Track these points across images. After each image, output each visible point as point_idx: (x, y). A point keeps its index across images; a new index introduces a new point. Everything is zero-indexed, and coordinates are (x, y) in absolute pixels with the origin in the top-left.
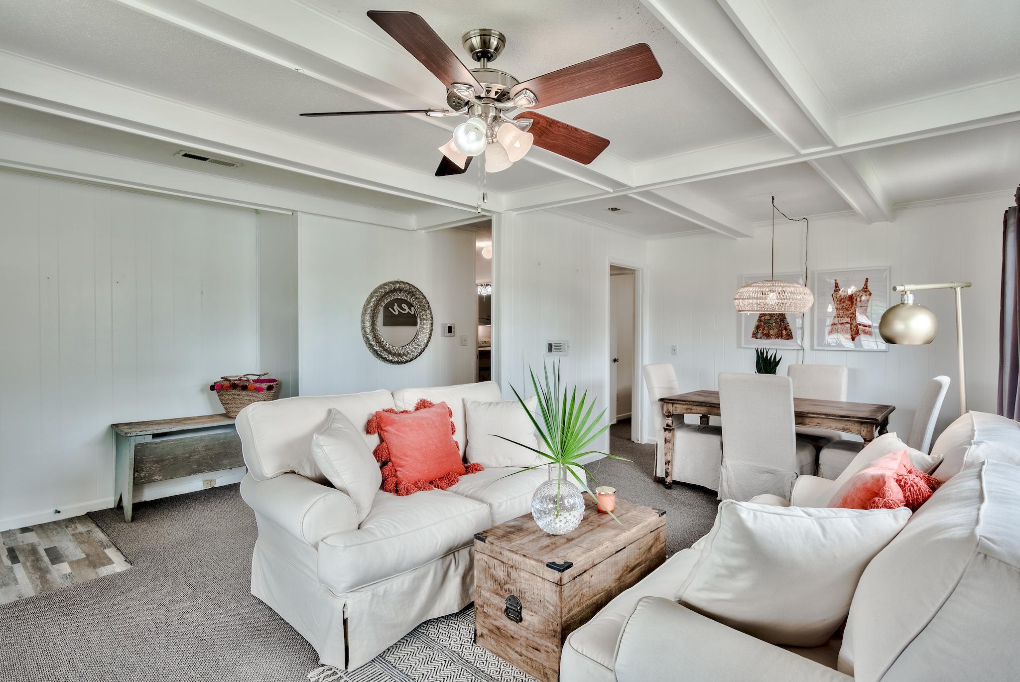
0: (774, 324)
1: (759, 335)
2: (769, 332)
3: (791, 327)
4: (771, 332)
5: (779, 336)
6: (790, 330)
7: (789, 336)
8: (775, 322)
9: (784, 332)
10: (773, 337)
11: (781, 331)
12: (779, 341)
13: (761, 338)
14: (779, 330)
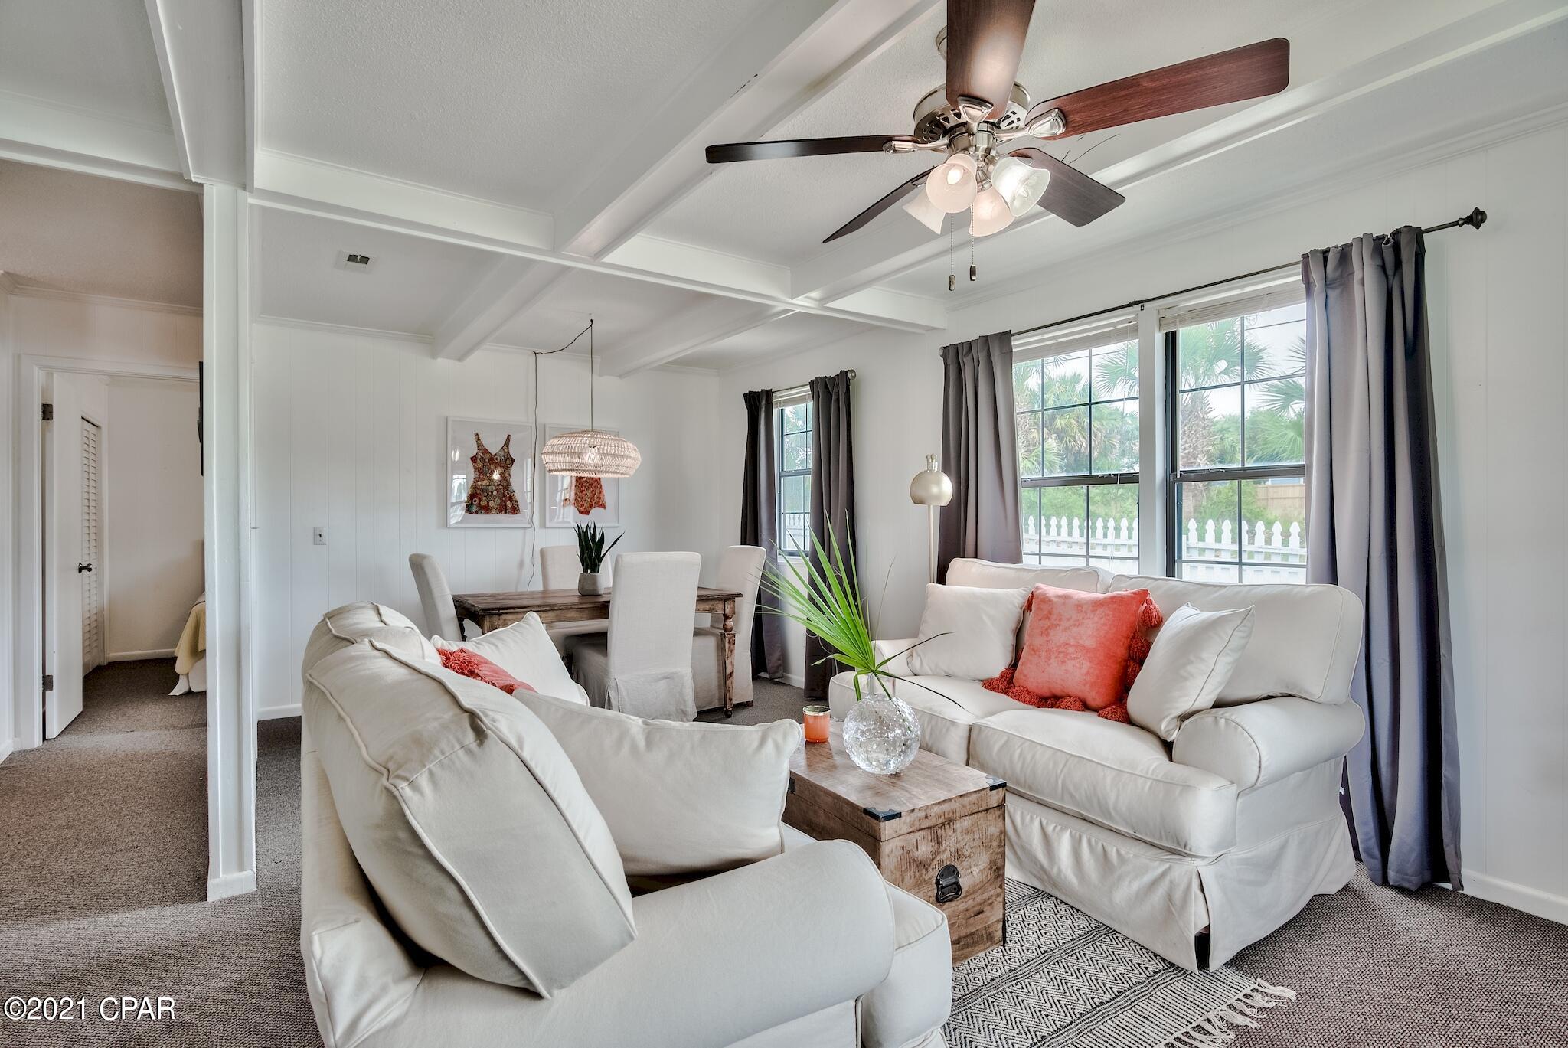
0: (495, 493)
1: (474, 508)
2: (488, 503)
3: (518, 496)
4: (492, 504)
5: (502, 509)
6: (516, 501)
7: (515, 510)
8: (497, 490)
9: (509, 504)
10: (494, 511)
11: (505, 502)
12: (501, 516)
13: (477, 513)
14: (502, 501)
